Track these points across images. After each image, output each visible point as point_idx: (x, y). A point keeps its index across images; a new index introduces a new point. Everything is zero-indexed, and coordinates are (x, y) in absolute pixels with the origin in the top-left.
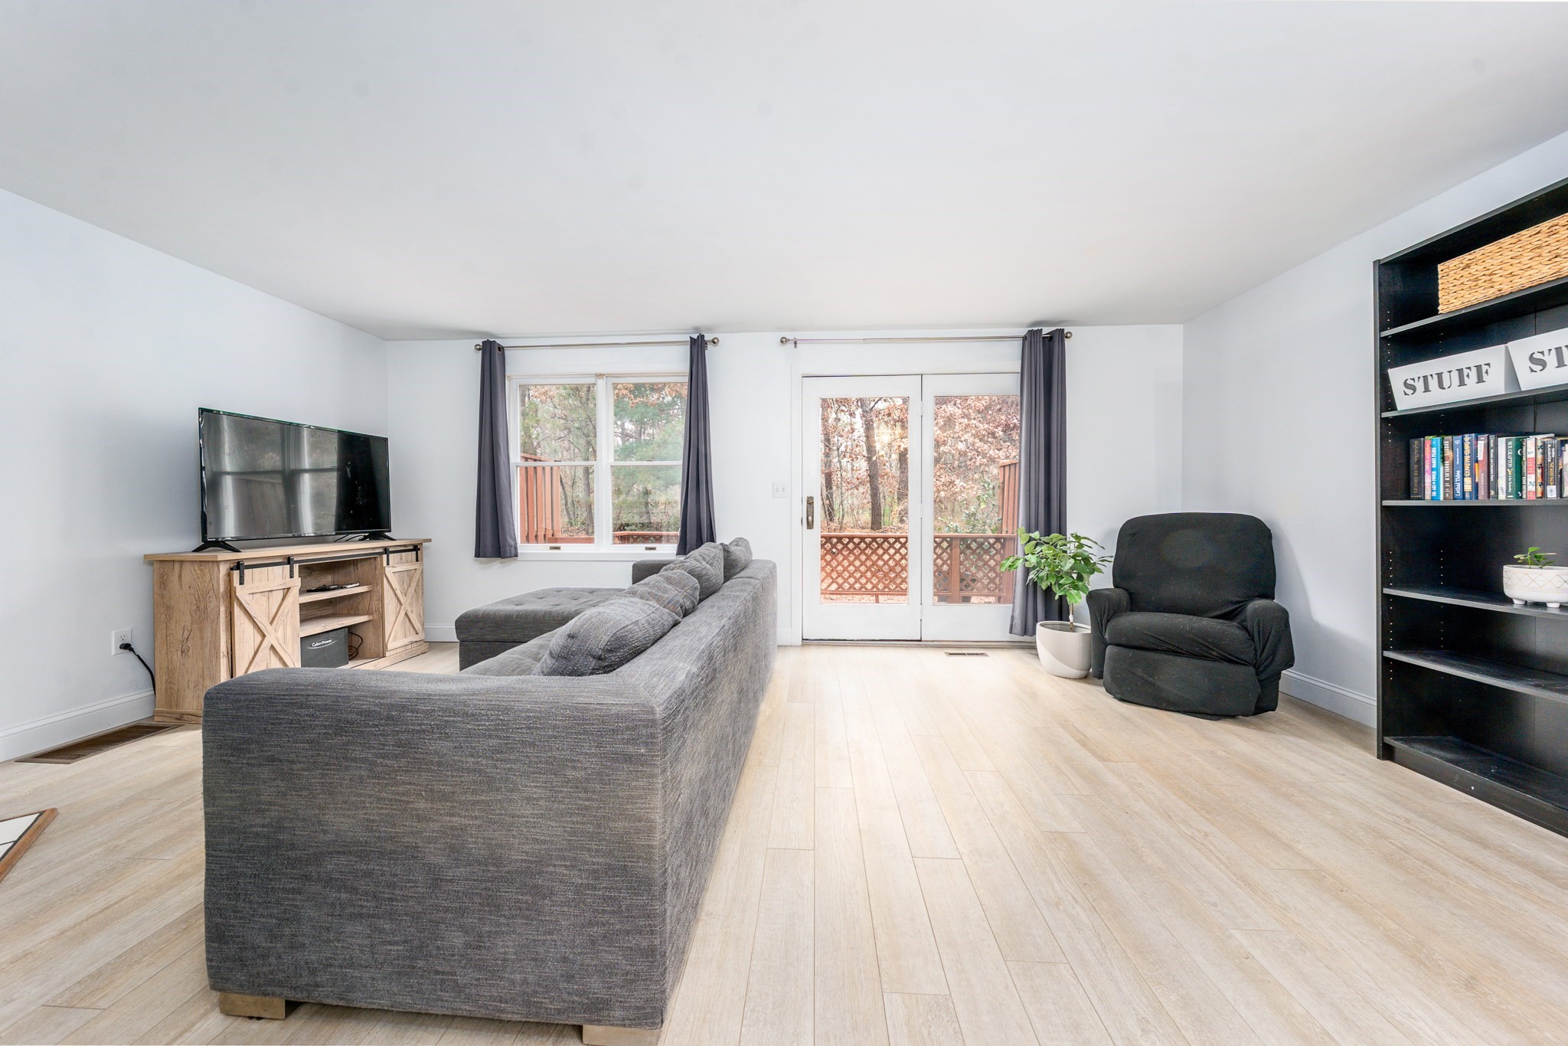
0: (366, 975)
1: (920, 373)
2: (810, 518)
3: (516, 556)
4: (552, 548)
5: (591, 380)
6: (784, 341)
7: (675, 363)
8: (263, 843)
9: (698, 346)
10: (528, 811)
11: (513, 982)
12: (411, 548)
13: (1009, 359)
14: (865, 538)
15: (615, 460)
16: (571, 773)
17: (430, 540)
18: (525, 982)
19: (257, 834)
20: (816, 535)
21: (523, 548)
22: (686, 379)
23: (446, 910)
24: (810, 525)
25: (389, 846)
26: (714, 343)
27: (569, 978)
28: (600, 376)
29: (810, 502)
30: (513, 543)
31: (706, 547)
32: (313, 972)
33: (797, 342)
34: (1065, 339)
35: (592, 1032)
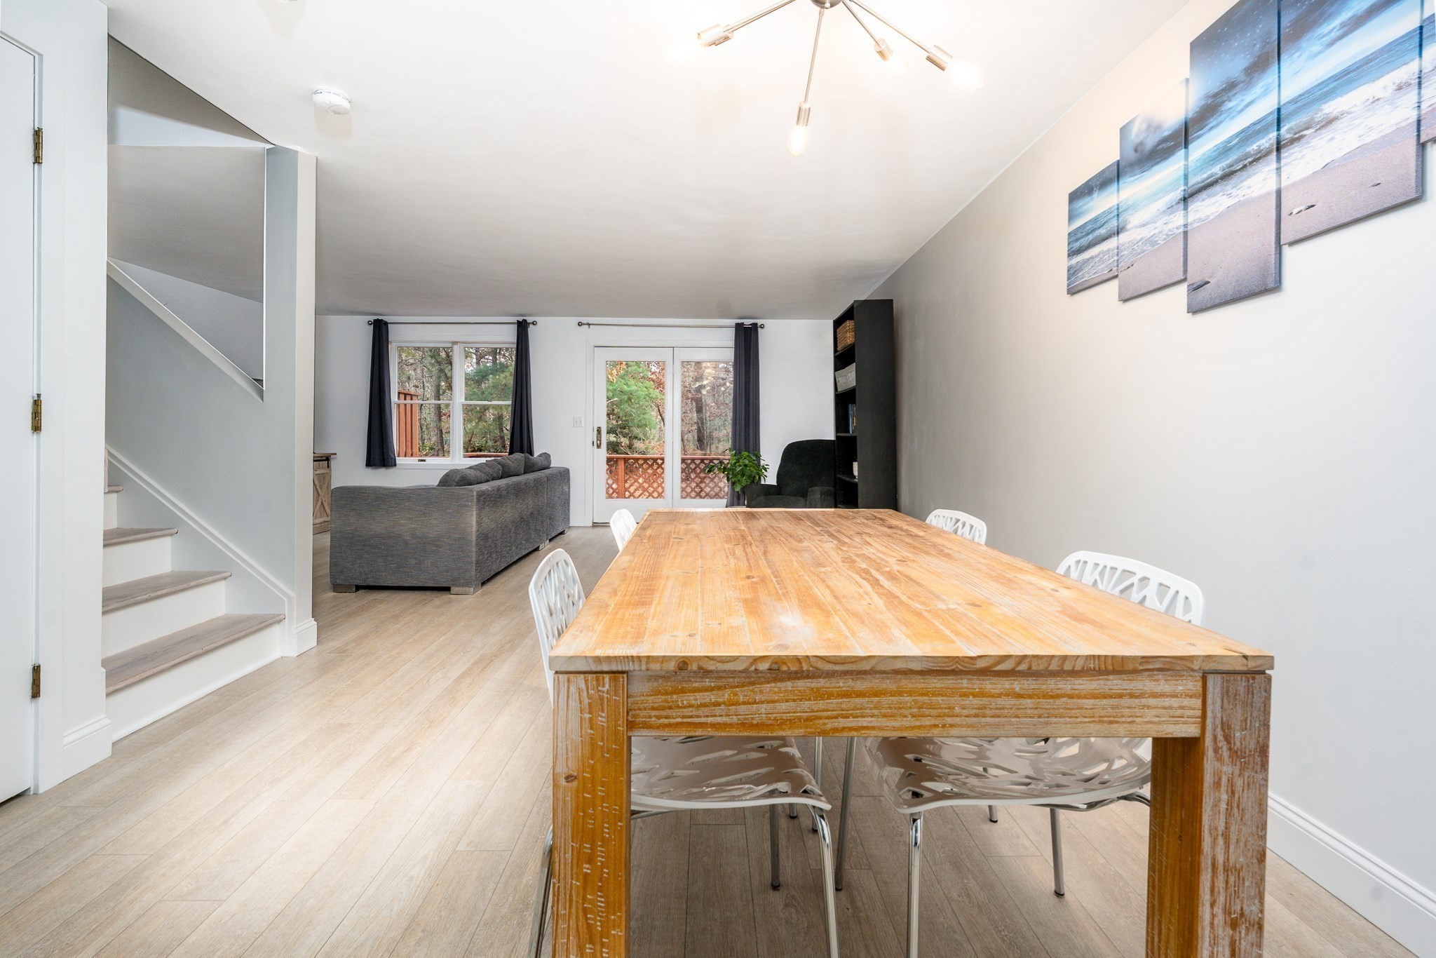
0: (383, 574)
1: (671, 346)
2: (599, 442)
3: (395, 465)
4: (420, 461)
5: (450, 345)
6: (580, 324)
7: (507, 336)
8: (350, 535)
9: (522, 327)
10: (435, 522)
11: (429, 573)
12: (324, 458)
13: (729, 341)
14: (657, 459)
15: (466, 399)
16: (448, 511)
17: (335, 454)
18: (434, 573)
19: (348, 533)
20: (602, 454)
21: (400, 461)
22: (515, 346)
23: (410, 553)
24: (599, 446)
25: (392, 535)
26: (534, 324)
27: (447, 571)
28: (455, 343)
29: (599, 431)
30: (393, 457)
32: (366, 574)
33: (589, 324)
34: (759, 329)
35: (454, 590)
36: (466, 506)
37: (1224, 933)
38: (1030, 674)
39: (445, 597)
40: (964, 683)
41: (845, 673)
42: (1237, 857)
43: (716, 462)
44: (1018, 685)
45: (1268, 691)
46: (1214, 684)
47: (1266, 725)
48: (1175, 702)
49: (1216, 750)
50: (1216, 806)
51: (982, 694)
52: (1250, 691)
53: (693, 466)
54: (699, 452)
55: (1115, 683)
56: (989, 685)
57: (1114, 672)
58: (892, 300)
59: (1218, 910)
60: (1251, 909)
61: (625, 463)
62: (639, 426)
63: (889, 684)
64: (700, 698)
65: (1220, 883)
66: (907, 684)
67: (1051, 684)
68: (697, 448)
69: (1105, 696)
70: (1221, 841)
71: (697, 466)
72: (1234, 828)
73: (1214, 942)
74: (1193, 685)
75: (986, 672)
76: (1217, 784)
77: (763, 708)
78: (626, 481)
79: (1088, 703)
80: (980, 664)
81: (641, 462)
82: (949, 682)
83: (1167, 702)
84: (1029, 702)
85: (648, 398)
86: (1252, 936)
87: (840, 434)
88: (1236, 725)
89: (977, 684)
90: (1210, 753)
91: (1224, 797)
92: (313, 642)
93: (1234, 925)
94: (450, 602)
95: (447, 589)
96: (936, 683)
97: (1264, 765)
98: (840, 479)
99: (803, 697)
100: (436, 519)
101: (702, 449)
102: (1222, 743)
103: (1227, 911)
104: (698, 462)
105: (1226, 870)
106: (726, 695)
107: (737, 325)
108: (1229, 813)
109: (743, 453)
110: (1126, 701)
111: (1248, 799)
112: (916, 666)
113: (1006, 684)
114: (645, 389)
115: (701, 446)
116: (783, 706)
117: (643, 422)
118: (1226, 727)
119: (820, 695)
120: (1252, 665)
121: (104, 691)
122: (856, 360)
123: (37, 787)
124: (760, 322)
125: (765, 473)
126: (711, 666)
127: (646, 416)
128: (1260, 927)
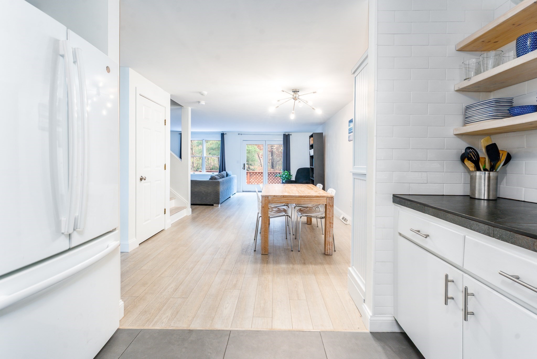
0: (198, 201)
1: (265, 140)
4: (193, 173)
6: (239, 134)
7: (219, 139)
9: (223, 135)
13: (281, 139)
14: (257, 173)
18: (209, 201)
20: (246, 171)
23: (204, 196)
24: (244, 169)
26: (226, 134)
27: (213, 200)
29: (244, 164)
31: (224, 172)
33: (241, 134)
34: (290, 135)
35: (214, 205)
36: (217, 185)
37: (329, 224)
38: (309, 197)
39: (212, 207)
40: (302, 198)
41: (291, 197)
42: (330, 216)
43: (278, 173)
44: (308, 199)
45: (333, 199)
46: (328, 198)
47: (333, 203)
48: (324, 200)
49: (328, 205)
50: (328, 211)
51: (304, 199)
52: (331, 199)
53: (271, 175)
54: (272, 170)
55: (318, 198)
56: (305, 198)
57: (317, 197)
58: (323, 133)
59: (328, 222)
60: (332, 222)
61: (250, 174)
62: (252, 161)
63: (295, 198)
64: (276, 200)
65: (329, 219)
66: (297, 198)
67: (311, 198)
68: (271, 168)
69: (317, 200)
70: (329, 215)
71: (272, 175)
72: (330, 213)
73: (328, 225)
74: (326, 199)
75: (304, 197)
76: (328, 209)
77: (282, 201)
78: (250, 179)
79: (315, 200)
80: (304, 196)
81: (255, 173)
82: (301, 198)
83: (323, 200)
84: (309, 200)
85: (255, 152)
86: (332, 224)
87: (311, 167)
88: (330, 203)
89: (304, 198)
90: (327, 206)
91: (329, 210)
92: (191, 213)
93: (330, 223)
94: (213, 208)
95: (213, 205)
96: (300, 198)
97: (333, 207)
98: (311, 179)
99: (286, 200)
100: (210, 188)
101: (273, 169)
102: (329, 205)
103: (329, 222)
104: (272, 173)
105: (329, 218)
106: (278, 199)
107: (284, 134)
108: (329, 212)
109: (285, 171)
110: (319, 200)
111: (331, 210)
112: (297, 196)
113: (307, 198)
114: (254, 149)
115: (273, 168)
116: (284, 200)
117: (253, 160)
118: (329, 203)
119: (288, 199)
120: (332, 197)
121: (169, 215)
122: (314, 148)
123: (165, 229)
124: (290, 134)
125: (292, 177)
126: (277, 196)
127: (254, 158)
128: (333, 223)
